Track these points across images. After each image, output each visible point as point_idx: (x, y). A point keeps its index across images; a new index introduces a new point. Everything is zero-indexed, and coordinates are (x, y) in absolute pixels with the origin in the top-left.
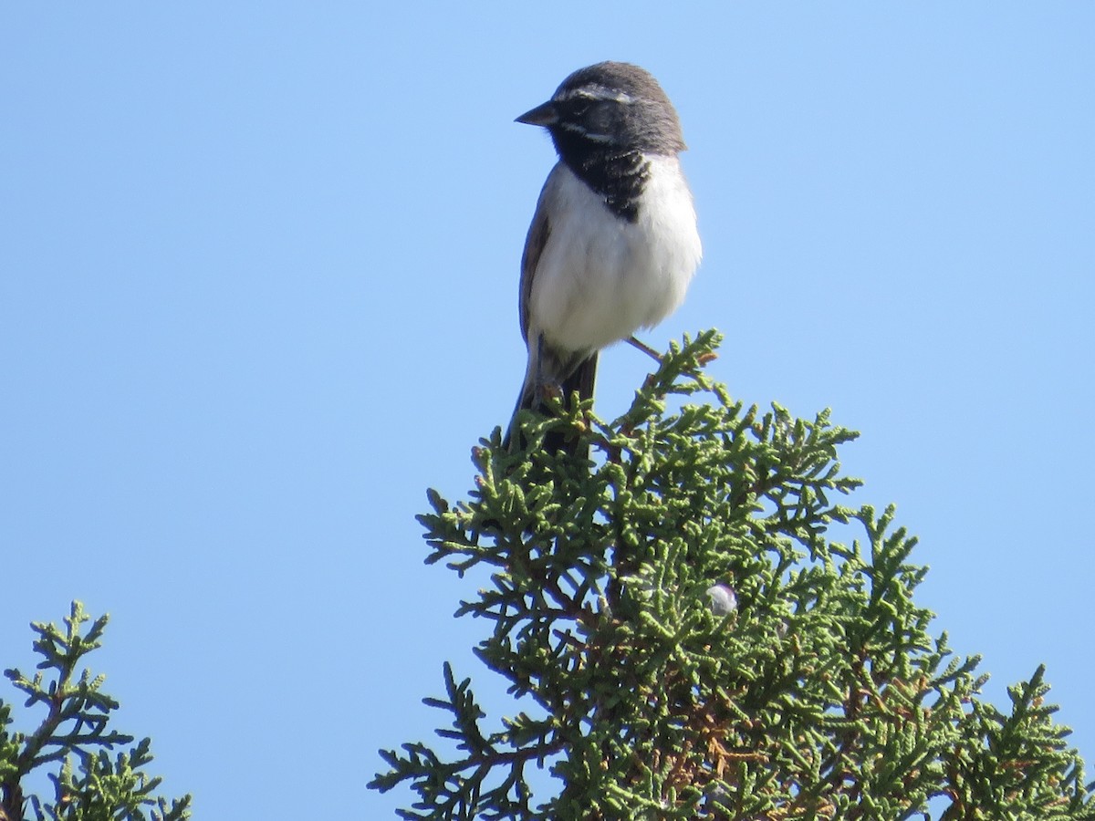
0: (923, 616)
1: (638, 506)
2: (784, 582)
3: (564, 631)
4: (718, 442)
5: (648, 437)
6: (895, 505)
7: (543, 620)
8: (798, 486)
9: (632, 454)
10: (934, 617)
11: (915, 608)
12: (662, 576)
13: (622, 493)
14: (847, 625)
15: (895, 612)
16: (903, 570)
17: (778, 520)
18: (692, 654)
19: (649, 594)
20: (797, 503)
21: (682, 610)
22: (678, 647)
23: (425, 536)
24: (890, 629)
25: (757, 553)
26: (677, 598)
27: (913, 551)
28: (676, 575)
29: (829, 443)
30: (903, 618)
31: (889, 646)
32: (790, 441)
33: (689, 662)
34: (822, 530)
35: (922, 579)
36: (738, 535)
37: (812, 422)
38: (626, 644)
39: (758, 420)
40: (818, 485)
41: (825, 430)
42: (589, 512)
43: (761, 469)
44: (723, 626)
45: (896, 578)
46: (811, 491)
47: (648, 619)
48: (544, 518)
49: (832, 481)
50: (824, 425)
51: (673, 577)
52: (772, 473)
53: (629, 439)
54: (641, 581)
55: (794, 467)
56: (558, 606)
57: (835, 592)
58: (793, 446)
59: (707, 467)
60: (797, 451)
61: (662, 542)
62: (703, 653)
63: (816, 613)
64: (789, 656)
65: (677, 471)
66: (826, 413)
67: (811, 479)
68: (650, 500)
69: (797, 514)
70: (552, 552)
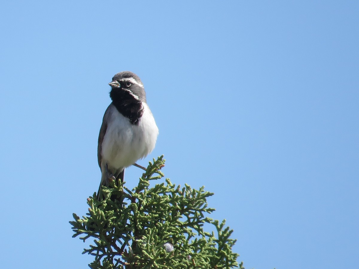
0: (235, 256)
1: (141, 217)
2: (190, 243)
3: (118, 259)
4: (167, 196)
5: (145, 194)
6: (225, 220)
7: (111, 256)
8: (194, 211)
9: (139, 200)
10: (239, 256)
11: (233, 253)
12: (149, 239)
13: (136, 212)
14: (211, 258)
15: (226, 254)
16: (228, 241)
17: (188, 222)
18: (159, 265)
19: (145, 245)
20: (194, 217)
21: (156, 250)
22: (155, 262)
23: (72, 228)
24: (225, 260)
25: (181, 233)
26: (154, 247)
27: (232, 234)
28: (154, 239)
29: (204, 197)
30: (229, 256)
31: (224, 265)
32: (191, 197)
33: (158, 267)
34: (202, 225)
35: (235, 244)
36: (174, 226)
37: (198, 190)
38: (138, 262)
39: (181, 190)
40: (201, 211)
41: (203, 193)
42: (125, 219)
43: (182, 205)
44: (170, 256)
45: (226, 243)
46: (198, 213)
47: (145, 253)
48: (111, 221)
49: (205, 209)
50: (203, 191)
51: (153, 240)
52: (185, 207)
53: (138, 195)
54: (142, 241)
55: (193, 205)
56: (116, 251)
57: (207, 247)
58: (192, 198)
59: (164, 204)
60: (194, 199)
61: (149, 228)
62: (163, 264)
63: (200, 254)
64: (192, 267)
65: (154, 205)
66: (203, 187)
67: (198, 209)
68: (145, 215)
69: (194, 220)
70: (114, 233)
